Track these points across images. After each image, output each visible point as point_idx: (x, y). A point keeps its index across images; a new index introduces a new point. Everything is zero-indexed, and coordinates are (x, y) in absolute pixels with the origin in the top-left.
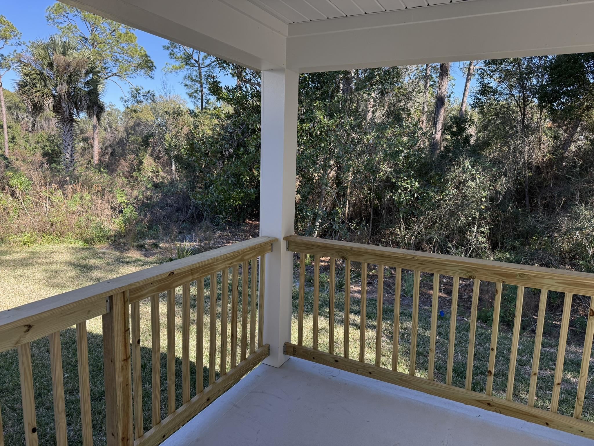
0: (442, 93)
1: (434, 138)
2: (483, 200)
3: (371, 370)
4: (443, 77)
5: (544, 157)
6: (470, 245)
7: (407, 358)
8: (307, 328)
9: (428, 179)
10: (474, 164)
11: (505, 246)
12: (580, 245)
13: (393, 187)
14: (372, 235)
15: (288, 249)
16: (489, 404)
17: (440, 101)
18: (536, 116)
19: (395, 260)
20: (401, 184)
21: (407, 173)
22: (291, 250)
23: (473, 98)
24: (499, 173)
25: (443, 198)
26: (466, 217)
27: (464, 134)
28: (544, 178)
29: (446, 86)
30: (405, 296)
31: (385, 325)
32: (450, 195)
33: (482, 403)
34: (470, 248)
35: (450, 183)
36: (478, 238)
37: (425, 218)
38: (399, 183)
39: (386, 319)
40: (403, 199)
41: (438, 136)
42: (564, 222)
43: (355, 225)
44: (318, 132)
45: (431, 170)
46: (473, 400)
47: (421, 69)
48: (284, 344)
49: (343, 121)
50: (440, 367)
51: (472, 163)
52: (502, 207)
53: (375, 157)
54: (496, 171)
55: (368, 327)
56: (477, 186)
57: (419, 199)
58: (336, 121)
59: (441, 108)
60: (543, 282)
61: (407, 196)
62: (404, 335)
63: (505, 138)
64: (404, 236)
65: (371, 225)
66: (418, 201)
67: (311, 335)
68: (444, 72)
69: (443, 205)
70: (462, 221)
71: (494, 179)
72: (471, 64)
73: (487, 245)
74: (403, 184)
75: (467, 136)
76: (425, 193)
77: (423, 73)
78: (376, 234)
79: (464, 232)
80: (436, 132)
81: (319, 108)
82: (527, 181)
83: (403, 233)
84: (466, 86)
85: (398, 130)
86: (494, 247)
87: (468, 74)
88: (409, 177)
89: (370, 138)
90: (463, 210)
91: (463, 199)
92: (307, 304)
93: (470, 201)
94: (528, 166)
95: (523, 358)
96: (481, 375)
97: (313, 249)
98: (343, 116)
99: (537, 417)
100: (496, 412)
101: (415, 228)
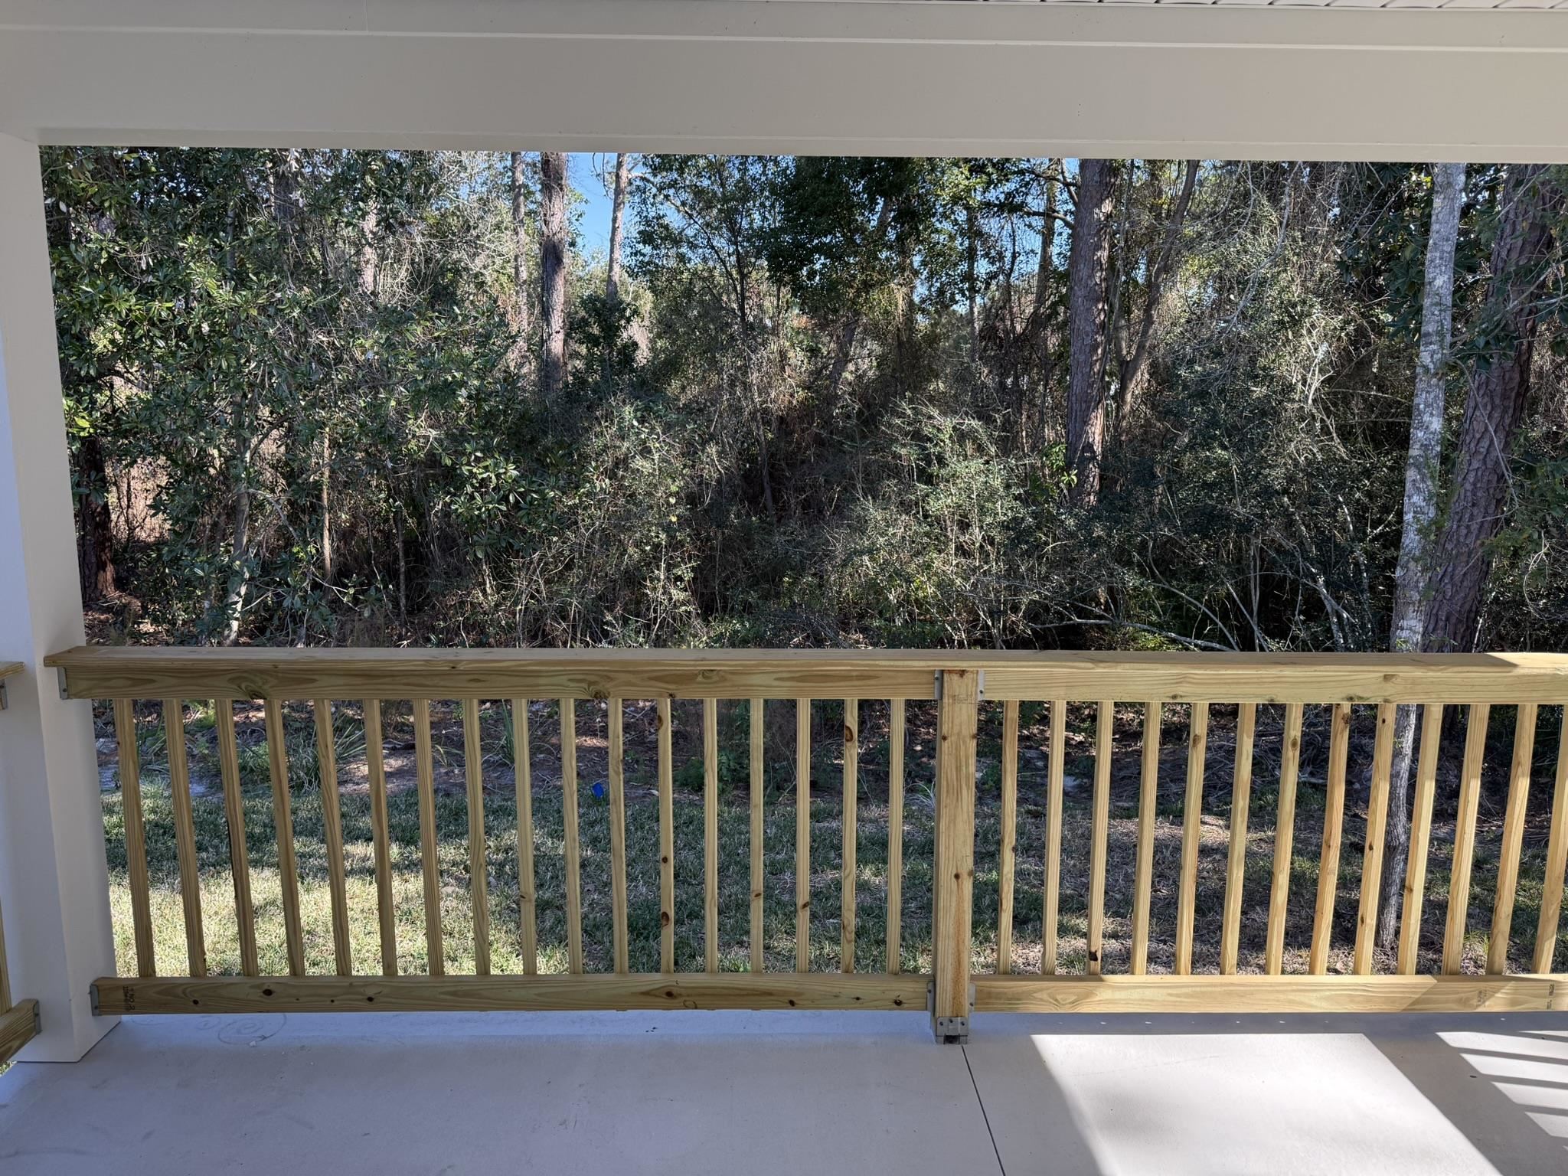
0: (554, 234)
1: (549, 351)
2: (673, 501)
3: (371, 992)
4: (550, 192)
5: (792, 395)
6: (655, 611)
7: (512, 926)
8: (216, 913)
9: (539, 454)
10: (643, 416)
11: (730, 606)
12: (873, 586)
13: (452, 479)
14: (409, 613)
15: (67, 692)
16: (670, 994)
17: (551, 256)
18: (769, 303)
19: (405, 681)
20: (470, 471)
21: (482, 442)
22: (78, 695)
23: (628, 251)
24: (699, 435)
25: (581, 502)
26: (638, 545)
27: (619, 342)
28: (798, 443)
29: (560, 215)
30: (506, 764)
31: (453, 851)
32: (595, 494)
33: (656, 996)
34: (656, 618)
35: (593, 464)
36: (670, 594)
37: (544, 555)
38: (465, 469)
39: (457, 836)
40: (479, 509)
41: (557, 345)
42: (839, 541)
43: (352, 591)
44: (205, 328)
45: (545, 433)
46: (633, 994)
47: (499, 166)
48: (92, 986)
49: (279, 295)
50: (594, 926)
51: (639, 414)
52: (716, 514)
53: (388, 400)
54: (693, 431)
55: (407, 867)
56: (654, 470)
57: (521, 509)
58: (257, 296)
59: (555, 272)
60: (749, 682)
61: (490, 502)
62: (504, 866)
63: (710, 350)
64: (497, 605)
65: (403, 587)
66: (521, 513)
67: (233, 929)
68: (551, 176)
69: (583, 520)
70: (630, 557)
71: (691, 452)
72: (620, 165)
73: (690, 608)
74: (475, 470)
75: (625, 346)
76: (535, 492)
77: (506, 180)
78: (420, 610)
79: (640, 583)
80: (550, 335)
81: (197, 256)
82: (764, 451)
83: (493, 599)
84: (615, 220)
85: (442, 327)
86: (708, 608)
87: (615, 190)
88: (488, 450)
89: (368, 347)
90: (629, 529)
91: (628, 502)
92: (216, 841)
93: (645, 505)
94: (763, 418)
95: (778, 857)
96: (692, 920)
97: (153, 681)
98: (280, 282)
99: (770, 994)
100: (687, 1007)
101: (521, 583)
